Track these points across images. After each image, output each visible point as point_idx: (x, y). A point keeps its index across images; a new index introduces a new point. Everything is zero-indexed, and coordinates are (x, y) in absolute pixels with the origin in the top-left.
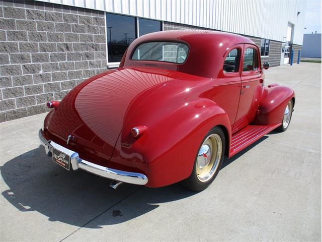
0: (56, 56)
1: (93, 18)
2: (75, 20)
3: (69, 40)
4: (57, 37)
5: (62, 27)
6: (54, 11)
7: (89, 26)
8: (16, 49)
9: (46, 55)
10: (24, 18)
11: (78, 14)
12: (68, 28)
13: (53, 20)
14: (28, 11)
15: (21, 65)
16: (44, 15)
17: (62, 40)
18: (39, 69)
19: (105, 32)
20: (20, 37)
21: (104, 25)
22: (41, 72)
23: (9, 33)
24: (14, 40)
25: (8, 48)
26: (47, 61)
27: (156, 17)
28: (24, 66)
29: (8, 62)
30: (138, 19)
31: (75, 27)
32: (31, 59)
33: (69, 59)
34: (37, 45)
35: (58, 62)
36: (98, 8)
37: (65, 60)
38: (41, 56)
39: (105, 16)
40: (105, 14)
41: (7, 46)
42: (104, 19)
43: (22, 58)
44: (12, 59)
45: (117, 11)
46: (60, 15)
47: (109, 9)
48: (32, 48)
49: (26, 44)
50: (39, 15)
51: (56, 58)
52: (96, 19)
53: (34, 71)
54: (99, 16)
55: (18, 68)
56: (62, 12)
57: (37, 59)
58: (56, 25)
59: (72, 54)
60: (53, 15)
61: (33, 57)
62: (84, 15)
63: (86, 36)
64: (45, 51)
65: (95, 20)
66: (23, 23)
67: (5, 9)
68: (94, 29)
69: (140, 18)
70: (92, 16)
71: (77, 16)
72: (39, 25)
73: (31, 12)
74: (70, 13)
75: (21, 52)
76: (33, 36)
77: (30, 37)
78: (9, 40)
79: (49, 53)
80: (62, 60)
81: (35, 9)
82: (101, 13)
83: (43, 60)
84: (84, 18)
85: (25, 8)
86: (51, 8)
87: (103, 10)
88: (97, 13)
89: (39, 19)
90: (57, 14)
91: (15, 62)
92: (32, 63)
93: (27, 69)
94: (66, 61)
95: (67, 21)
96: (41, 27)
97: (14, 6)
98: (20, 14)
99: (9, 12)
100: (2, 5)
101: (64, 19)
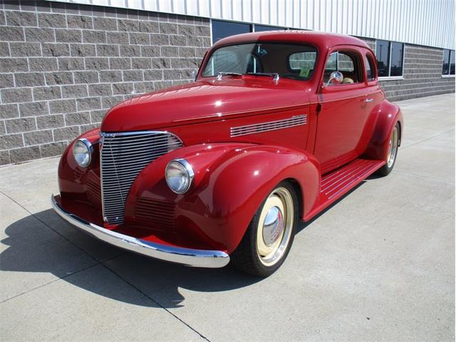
0: (150, 73)
1: (196, 27)
2: (174, 31)
3: (166, 55)
4: (152, 52)
5: (158, 40)
6: (149, 20)
7: (190, 37)
8: (106, 66)
9: (139, 73)
10: (116, 29)
11: (177, 22)
12: (165, 40)
13: (148, 31)
14: (120, 21)
15: (112, 84)
16: (137, 25)
17: (158, 55)
18: (131, 89)
19: (210, 44)
20: (111, 51)
21: (209, 35)
22: (133, 93)
23: (99, 47)
24: (104, 56)
25: (97, 65)
26: (141, 80)
27: (270, 22)
28: (115, 85)
29: (97, 81)
30: (253, 26)
31: (173, 39)
32: (123, 77)
33: (166, 77)
34: (129, 61)
35: (153, 82)
36: (202, 15)
37: (161, 78)
38: (133, 74)
39: (211, 25)
40: (211, 21)
41: (96, 62)
42: (209, 28)
43: (113, 76)
44: (102, 76)
45: (226, 17)
46: (156, 25)
47: (216, 16)
48: (123, 64)
49: (117, 60)
50: (132, 25)
51: (150, 77)
52: (199, 28)
53: (125, 91)
54: (203, 25)
55: (108, 87)
56: (159, 21)
57: (129, 77)
58: (152, 38)
59: (170, 71)
60: (148, 25)
61: (125, 74)
62: (185, 23)
63: (187, 49)
64: (138, 68)
65: (198, 30)
66: (114, 35)
67: (96, 20)
68: (197, 41)
69: (256, 25)
70: (194, 24)
71: (176, 25)
72: (132, 38)
73: (123, 23)
74: (168, 21)
75: (111, 69)
76: (124, 51)
77: (122, 51)
78: (99, 55)
79: (143, 71)
80: (158, 79)
81: (128, 19)
82: (206, 20)
83: (136, 79)
84: (185, 28)
85: (117, 18)
86: (145, 17)
87: (208, 17)
88: (200, 21)
89: (132, 30)
90: (152, 23)
91: (105, 80)
92: (123, 82)
93: (118, 89)
94: (163, 80)
95: (164, 32)
96: (134, 40)
97: (105, 16)
98: (111, 25)
99: (100, 23)
100: (92, 16)
101: (161, 30)
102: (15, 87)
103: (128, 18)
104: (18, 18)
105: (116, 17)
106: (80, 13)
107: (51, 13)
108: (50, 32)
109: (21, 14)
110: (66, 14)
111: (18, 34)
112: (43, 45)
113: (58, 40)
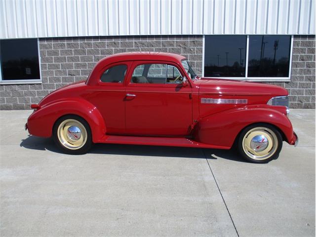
2: (172, 45)
6: (155, 40)
7: (185, 48)
10: (133, 47)
11: (175, 40)
12: (165, 51)
13: (153, 46)
14: (135, 42)
16: (146, 44)
19: (202, 52)
21: (202, 46)
30: (248, 37)
31: (171, 50)
36: (195, 33)
39: (204, 39)
40: (204, 36)
42: (202, 41)
45: (218, 33)
46: (159, 43)
47: (206, 33)
50: (143, 44)
52: (194, 42)
54: (196, 39)
56: (161, 40)
58: (155, 50)
60: (153, 43)
62: (182, 40)
65: (192, 43)
66: (131, 50)
67: (121, 43)
68: (190, 50)
69: (250, 36)
70: (189, 40)
73: (138, 43)
74: (168, 40)
82: (200, 36)
84: (181, 42)
86: (152, 39)
87: (201, 34)
88: (195, 37)
89: (143, 47)
90: (157, 42)
95: (164, 46)
97: (127, 41)
98: (130, 45)
99: (123, 45)
100: (120, 41)
101: (162, 45)
102: (81, 76)
103: (141, 40)
104: (84, 45)
105: (134, 41)
106: (113, 40)
107: (100, 41)
108: (98, 50)
109: (85, 43)
110: (106, 41)
111: (84, 52)
112: (95, 56)
113: (101, 54)
